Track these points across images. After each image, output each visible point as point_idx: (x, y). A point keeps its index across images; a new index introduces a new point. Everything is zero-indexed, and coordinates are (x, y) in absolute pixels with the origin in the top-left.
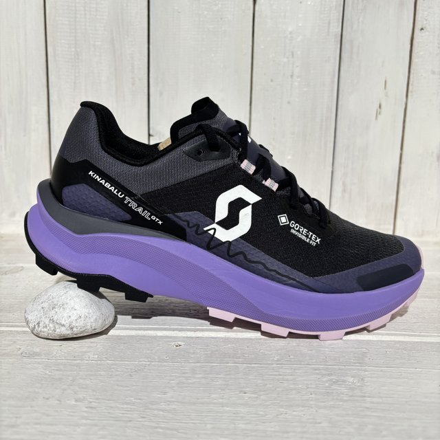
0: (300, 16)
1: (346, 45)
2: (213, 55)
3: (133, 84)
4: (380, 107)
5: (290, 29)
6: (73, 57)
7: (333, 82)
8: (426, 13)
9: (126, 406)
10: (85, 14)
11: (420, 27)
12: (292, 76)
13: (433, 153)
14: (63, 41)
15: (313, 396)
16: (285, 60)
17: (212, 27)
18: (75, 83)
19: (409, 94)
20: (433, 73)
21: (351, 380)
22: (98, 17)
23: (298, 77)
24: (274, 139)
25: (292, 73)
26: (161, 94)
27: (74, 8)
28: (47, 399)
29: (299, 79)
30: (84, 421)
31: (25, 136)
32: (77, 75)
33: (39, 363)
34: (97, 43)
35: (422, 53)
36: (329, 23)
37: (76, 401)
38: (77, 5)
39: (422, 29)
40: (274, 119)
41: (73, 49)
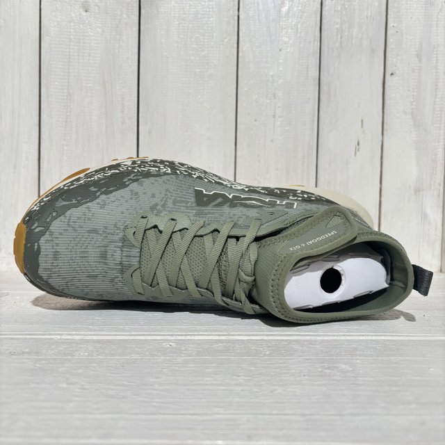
0: (281, 61)
1: (324, 88)
2: (200, 97)
3: (123, 123)
4: (358, 144)
5: (271, 73)
6: (65, 98)
7: (313, 121)
8: (395, 60)
9: (118, 388)
10: (79, 59)
11: (390, 73)
12: (274, 116)
13: (410, 187)
14: (57, 83)
15: (306, 377)
16: (268, 101)
17: (198, 70)
18: (66, 122)
19: (385, 132)
20: (405, 113)
21: (344, 366)
22: (91, 61)
23: (280, 117)
24: (258, 175)
25: (275, 113)
26: (150, 132)
27: (68, 54)
28: (38, 383)
29: (281, 119)
30: (76, 399)
31: (14, 172)
32: (68, 114)
33: (29, 359)
34: (90, 85)
35: (393, 95)
36: (308, 68)
37: (68, 384)
38: (71, 50)
39: (392, 74)
40: (258, 156)
41: (66, 91)
